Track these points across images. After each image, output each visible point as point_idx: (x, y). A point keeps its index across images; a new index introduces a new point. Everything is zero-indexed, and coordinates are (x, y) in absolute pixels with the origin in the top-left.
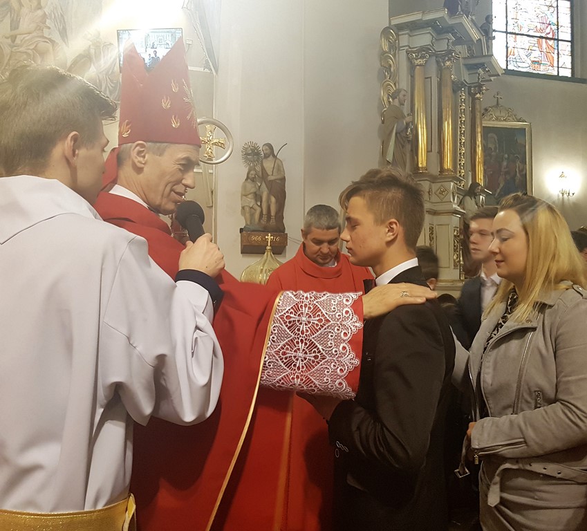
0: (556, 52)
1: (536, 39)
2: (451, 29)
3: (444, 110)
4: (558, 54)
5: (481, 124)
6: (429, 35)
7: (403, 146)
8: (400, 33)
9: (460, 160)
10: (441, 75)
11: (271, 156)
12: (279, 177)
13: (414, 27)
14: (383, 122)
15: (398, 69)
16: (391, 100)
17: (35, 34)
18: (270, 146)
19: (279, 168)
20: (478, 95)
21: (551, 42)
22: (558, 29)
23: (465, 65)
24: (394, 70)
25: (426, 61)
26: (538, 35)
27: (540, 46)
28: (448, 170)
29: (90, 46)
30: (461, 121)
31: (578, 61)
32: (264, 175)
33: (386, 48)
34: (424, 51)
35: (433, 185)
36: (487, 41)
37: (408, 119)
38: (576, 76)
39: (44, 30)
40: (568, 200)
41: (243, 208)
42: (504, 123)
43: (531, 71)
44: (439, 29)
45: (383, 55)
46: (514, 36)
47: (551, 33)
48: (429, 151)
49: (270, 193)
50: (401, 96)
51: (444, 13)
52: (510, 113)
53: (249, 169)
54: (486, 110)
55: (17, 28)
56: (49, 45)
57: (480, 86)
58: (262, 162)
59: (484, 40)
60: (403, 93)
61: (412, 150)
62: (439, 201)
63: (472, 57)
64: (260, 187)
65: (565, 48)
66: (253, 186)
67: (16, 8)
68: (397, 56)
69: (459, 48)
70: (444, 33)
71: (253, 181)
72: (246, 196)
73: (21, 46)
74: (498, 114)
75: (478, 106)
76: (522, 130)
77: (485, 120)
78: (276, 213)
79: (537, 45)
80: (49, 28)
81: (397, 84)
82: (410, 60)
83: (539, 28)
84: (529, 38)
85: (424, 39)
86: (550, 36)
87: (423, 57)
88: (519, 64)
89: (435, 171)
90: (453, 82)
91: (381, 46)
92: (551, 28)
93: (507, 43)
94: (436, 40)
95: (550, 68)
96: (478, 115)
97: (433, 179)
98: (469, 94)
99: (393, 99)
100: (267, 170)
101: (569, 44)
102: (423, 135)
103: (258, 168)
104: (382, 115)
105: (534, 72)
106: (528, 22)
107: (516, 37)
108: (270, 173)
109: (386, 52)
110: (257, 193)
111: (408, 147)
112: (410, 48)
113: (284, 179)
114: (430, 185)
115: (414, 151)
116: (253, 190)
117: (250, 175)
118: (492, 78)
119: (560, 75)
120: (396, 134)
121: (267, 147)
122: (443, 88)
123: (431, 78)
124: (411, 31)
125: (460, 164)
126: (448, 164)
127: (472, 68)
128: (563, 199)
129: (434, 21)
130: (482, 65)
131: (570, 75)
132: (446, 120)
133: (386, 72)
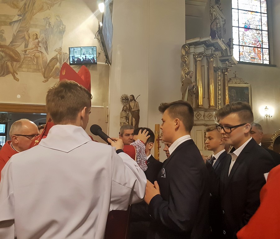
0: (262, 53)
1: (252, 48)
2: (212, 45)
3: (210, 80)
4: (263, 54)
5: (228, 85)
6: (203, 47)
7: (192, 96)
8: (190, 47)
9: (218, 102)
10: (209, 64)
11: (133, 100)
12: (137, 109)
13: (196, 44)
14: (183, 85)
15: (189, 62)
16: (186, 76)
17: (34, 49)
18: (133, 96)
19: (137, 105)
20: (226, 73)
21: (259, 49)
22: (262, 43)
23: (220, 60)
24: (188, 63)
25: (202, 59)
26: (253, 46)
27: (255, 51)
28: (212, 106)
29: (57, 54)
30: (218, 84)
31: (272, 57)
32: (130, 108)
33: (184, 54)
34: (201, 54)
35: (206, 113)
36: (230, 50)
37: (194, 84)
38: (271, 64)
39: (38, 48)
40: (269, 119)
41: (121, 123)
42: (239, 85)
43: (251, 62)
44: (207, 45)
45: (183, 56)
46: (242, 47)
47: (259, 45)
48: (203, 98)
49: (133, 116)
50: (191, 74)
51: (210, 38)
52: (241, 81)
53: (124, 106)
54: (230, 79)
55: (27, 47)
56: (40, 54)
57: (227, 69)
58: (129, 103)
59: (228, 49)
60: (191, 72)
61: (196, 97)
62: (209, 120)
63: (223, 56)
64: (128, 114)
65: (266, 52)
66: (125, 113)
67: (27, 39)
68: (189, 56)
69: (217, 53)
70: (210, 46)
71: (125, 111)
72: (122, 118)
73: (28, 54)
74: (236, 81)
75: (226, 78)
76: (247, 88)
77: (230, 84)
78: (135, 125)
79: (253, 50)
80: (40, 47)
81: (189, 69)
82: (195, 59)
83: (254, 43)
84: (249, 48)
85: (201, 49)
86: (259, 46)
87: (200, 57)
88: (245, 59)
89: (206, 106)
90: (214, 67)
91: (182, 53)
92: (259, 43)
93: (240, 50)
94: (206, 49)
95: (259, 60)
96: (226, 82)
97: (206, 110)
98: (222, 72)
99: (187, 75)
100: (131, 106)
101: (268, 50)
102: (201, 91)
103: (128, 106)
104: (182, 82)
105: (252, 62)
106: (249, 41)
107: (243, 47)
108: (133, 108)
109: (184, 55)
110: (127, 116)
111: (194, 96)
112: (195, 53)
113: (139, 110)
114: (204, 113)
115: (197, 97)
116: (125, 115)
117: (124, 109)
118: (232, 65)
119: (264, 63)
120: (188, 90)
121: (132, 97)
122: (209, 70)
123: (204, 66)
124: (195, 46)
125: (218, 103)
126: (212, 103)
127: (223, 61)
128: (267, 119)
129: (205, 41)
130: (228, 60)
131: (268, 64)
132: (211, 84)
133: (184, 63)
